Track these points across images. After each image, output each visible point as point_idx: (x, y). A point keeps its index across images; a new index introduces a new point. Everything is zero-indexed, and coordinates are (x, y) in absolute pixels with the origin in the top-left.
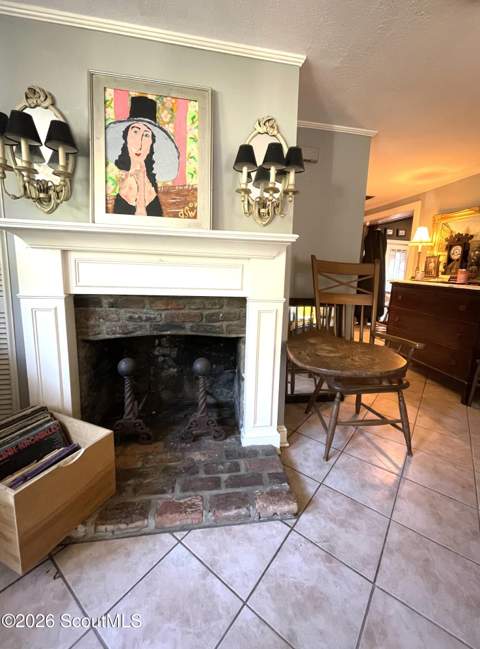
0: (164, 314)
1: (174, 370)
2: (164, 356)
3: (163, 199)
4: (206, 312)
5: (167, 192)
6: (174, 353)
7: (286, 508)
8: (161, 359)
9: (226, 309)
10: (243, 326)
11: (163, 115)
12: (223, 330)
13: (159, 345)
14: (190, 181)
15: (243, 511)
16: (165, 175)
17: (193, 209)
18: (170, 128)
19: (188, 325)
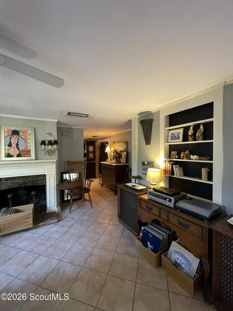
0: (22, 181)
1: (26, 197)
2: (22, 193)
3: (21, 153)
4: (34, 179)
5: (23, 151)
6: (26, 192)
7: (55, 221)
8: (21, 195)
9: (40, 178)
10: (46, 182)
11: (21, 134)
12: (40, 183)
13: (21, 190)
14: (29, 148)
15: (44, 223)
16: (21, 147)
17: (30, 155)
18: (23, 137)
19: (29, 183)
